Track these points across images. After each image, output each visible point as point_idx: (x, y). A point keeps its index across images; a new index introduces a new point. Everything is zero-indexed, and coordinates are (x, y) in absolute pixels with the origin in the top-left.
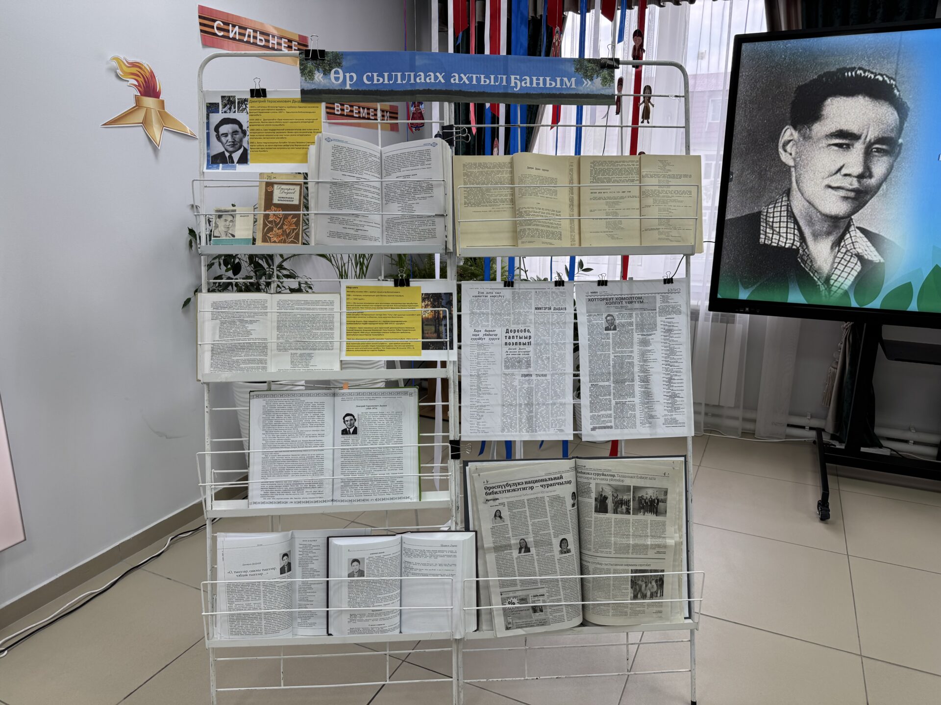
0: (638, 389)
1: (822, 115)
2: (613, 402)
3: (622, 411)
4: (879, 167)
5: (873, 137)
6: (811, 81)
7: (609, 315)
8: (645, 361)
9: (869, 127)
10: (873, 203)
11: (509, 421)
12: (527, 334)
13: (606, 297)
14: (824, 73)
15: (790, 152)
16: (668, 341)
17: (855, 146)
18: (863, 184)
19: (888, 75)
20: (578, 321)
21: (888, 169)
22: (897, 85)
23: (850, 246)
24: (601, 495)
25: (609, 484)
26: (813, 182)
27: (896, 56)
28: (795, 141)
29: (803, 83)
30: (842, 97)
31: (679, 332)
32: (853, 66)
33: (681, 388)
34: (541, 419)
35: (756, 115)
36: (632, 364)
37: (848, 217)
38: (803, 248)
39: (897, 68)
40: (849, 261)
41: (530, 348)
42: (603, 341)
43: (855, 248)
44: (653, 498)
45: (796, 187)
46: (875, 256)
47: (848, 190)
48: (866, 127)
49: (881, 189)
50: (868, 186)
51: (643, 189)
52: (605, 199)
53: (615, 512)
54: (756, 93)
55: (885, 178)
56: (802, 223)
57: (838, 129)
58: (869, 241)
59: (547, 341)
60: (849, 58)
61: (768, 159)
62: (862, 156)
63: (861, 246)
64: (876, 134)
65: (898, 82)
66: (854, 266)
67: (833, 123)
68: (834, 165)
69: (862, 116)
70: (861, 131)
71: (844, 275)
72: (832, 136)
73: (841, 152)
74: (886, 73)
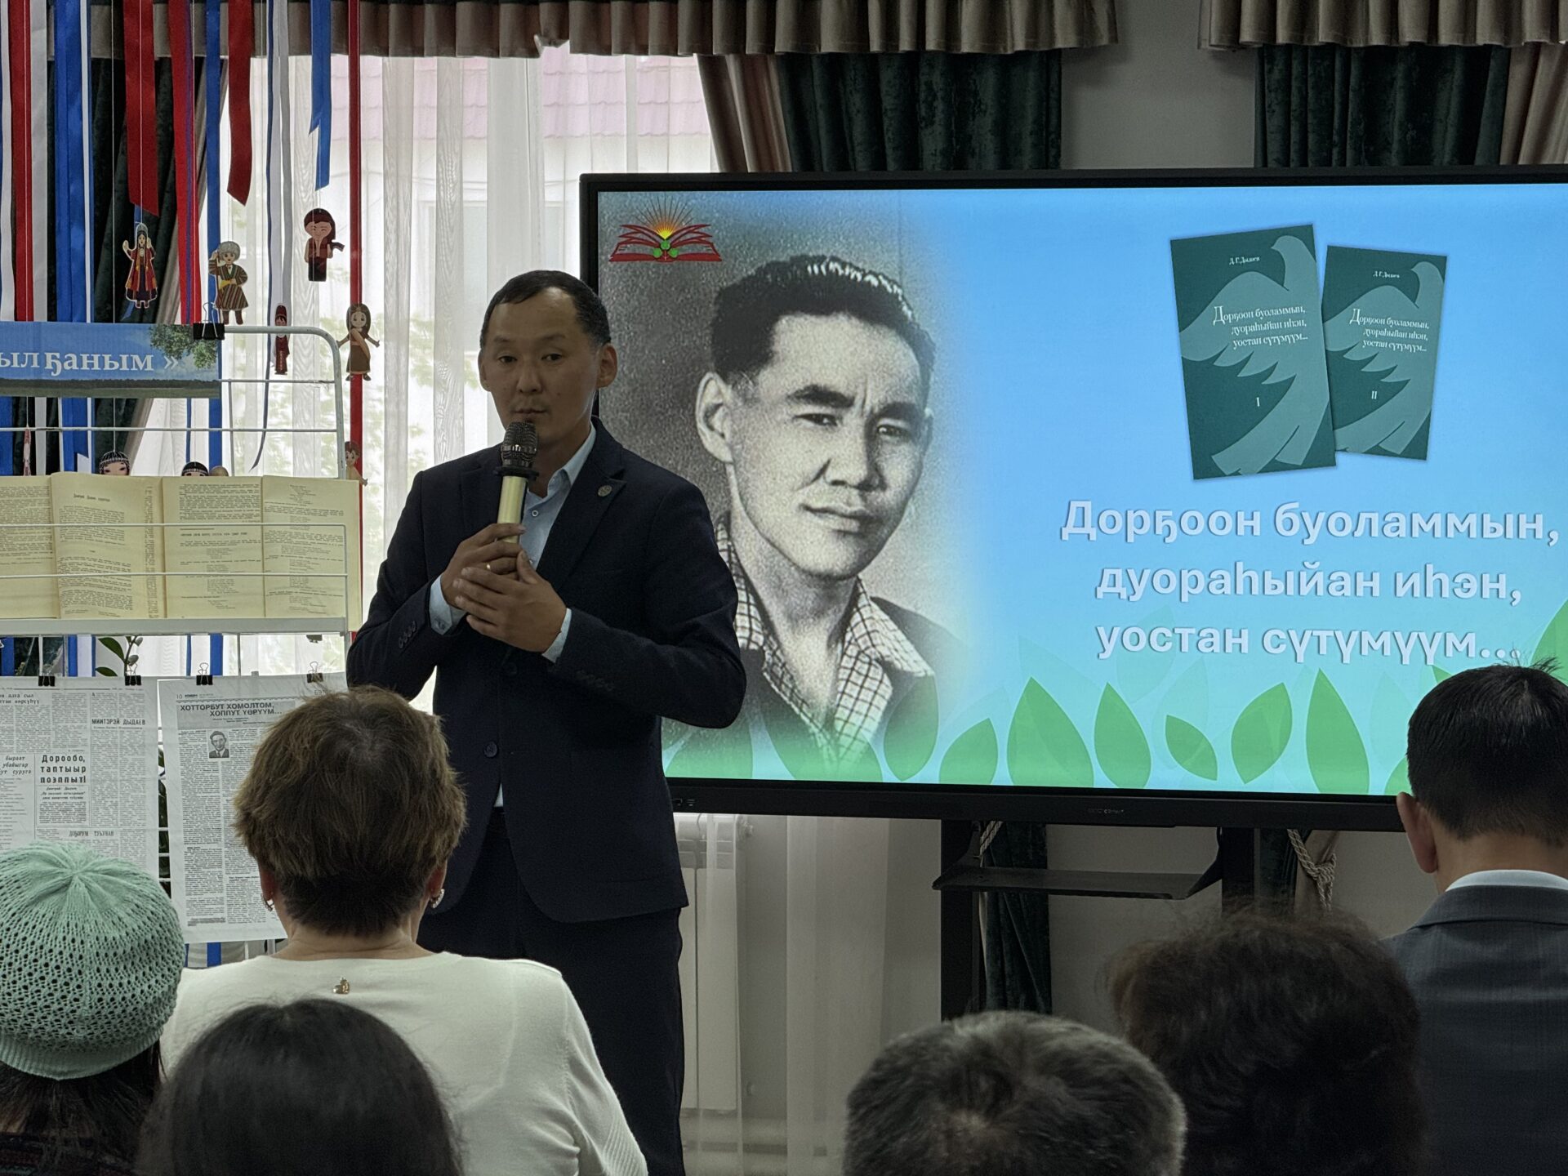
1: (773, 353)
2: (227, 877)
3: (242, 894)
4: (897, 466)
5: (876, 401)
6: (744, 279)
7: (216, 733)
9: (865, 383)
10: (896, 544)
12: (78, 764)
13: (210, 703)
14: (768, 265)
15: (720, 430)
17: (845, 421)
18: (871, 503)
19: (887, 274)
21: (913, 472)
22: (907, 296)
23: (865, 642)
26: (774, 499)
27: (896, 238)
28: (728, 407)
29: (730, 283)
30: (808, 317)
32: (820, 253)
35: (643, 348)
37: (853, 574)
38: (771, 649)
39: (901, 261)
40: (867, 676)
41: (85, 788)
42: (206, 774)
43: (874, 646)
45: (742, 509)
46: (915, 661)
47: (843, 516)
48: (860, 380)
49: (906, 513)
50: (881, 508)
51: (267, 529)
52: (206, 544)
54: (638, 300)
55: (910, 492)
56: (762, 591)
57: (808, 384)
58: (899, 628)
59: (113, 776)
60: (810, 236)
61: (678, 446)
62: (860, 441)
63: (885, 641)
64: (881, 397)
65: (906, 290)
66: (878, 687)
67: (797, 371)
68: (811, 461)
69: (849, 358)
70: (852, 389)
71: (862, 707)
72: (798, 398)
73: (821, 432)
74: (882, 271)
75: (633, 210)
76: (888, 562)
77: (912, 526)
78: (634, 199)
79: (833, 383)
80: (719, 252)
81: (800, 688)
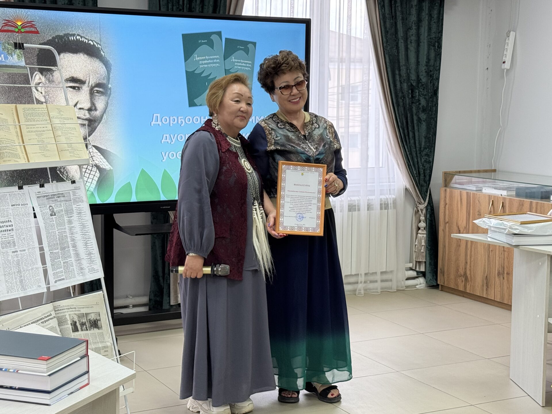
0: (72, 252)
2: (62, 262)
3: (67, 268)
4: (100, 103)
5: (93, 82)
6: (48, 41)
7: (50, 206)
8: (72, 234)
9: (89, 76)
10: (100, 128)
11: (10, 285)
12: (10, 223)
13: (45, 195)
14: (56, 36)
15: (41, 91)
16: (80, 220)
17: (83, 88)
18: (92, 115)
19: (96, 41)
20: (35, 212)
22: (102, 48)
24: (73, 321)
25: (75, 314)
27: (99, 29)
28: (43, 84)
29: (43, 42)
30: (70, 54)
31: (84, 213)
32: (74, 33)
33: (92, 248)
34: (27, 281)
36: (66, 236)
39: (100, 37)
40: (91, 170)
41: (13, 233)
42: (51, 223)
44: (95, 319)
46: (107, 165)
47: (83, 119)
49: (103, 118)
50: (95, 117)
51: (54, 126)
52: (35, 132)
53: (82, 330)
55: (104, 112)
57: (71, 76)
58: (102, 155)
59: (22, 227)
60: (70, 27)
61: (26, 96)
62: (88, 95)
63: (97, 159)
64: (95, 81)
65: (102, 46)
66: (95, 174)
67: (67, 72)
68: (72, 102)
69: (84, 68)
70: (85, 78)
71: (90, 180)
72: (67, 81)
73: (75, 92)
74: (94, 40)
75: (7, 14)
76: (97, 134)
77: (105, 122)
78: (8, 11)
79: (79, 76)
80: (39, 31)
81: (69, 175)
